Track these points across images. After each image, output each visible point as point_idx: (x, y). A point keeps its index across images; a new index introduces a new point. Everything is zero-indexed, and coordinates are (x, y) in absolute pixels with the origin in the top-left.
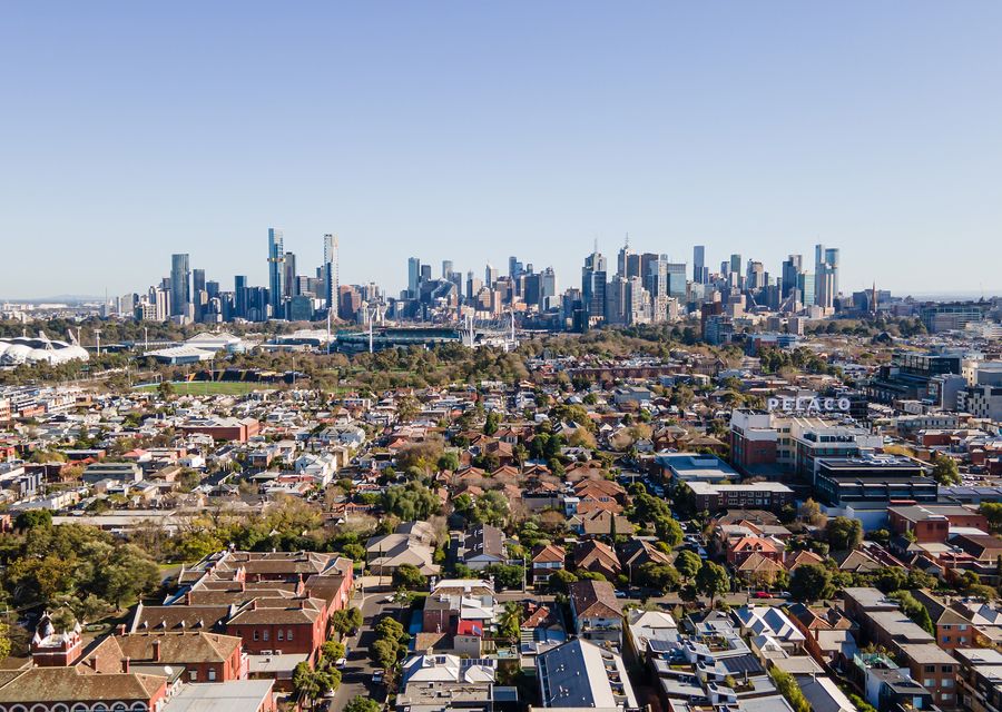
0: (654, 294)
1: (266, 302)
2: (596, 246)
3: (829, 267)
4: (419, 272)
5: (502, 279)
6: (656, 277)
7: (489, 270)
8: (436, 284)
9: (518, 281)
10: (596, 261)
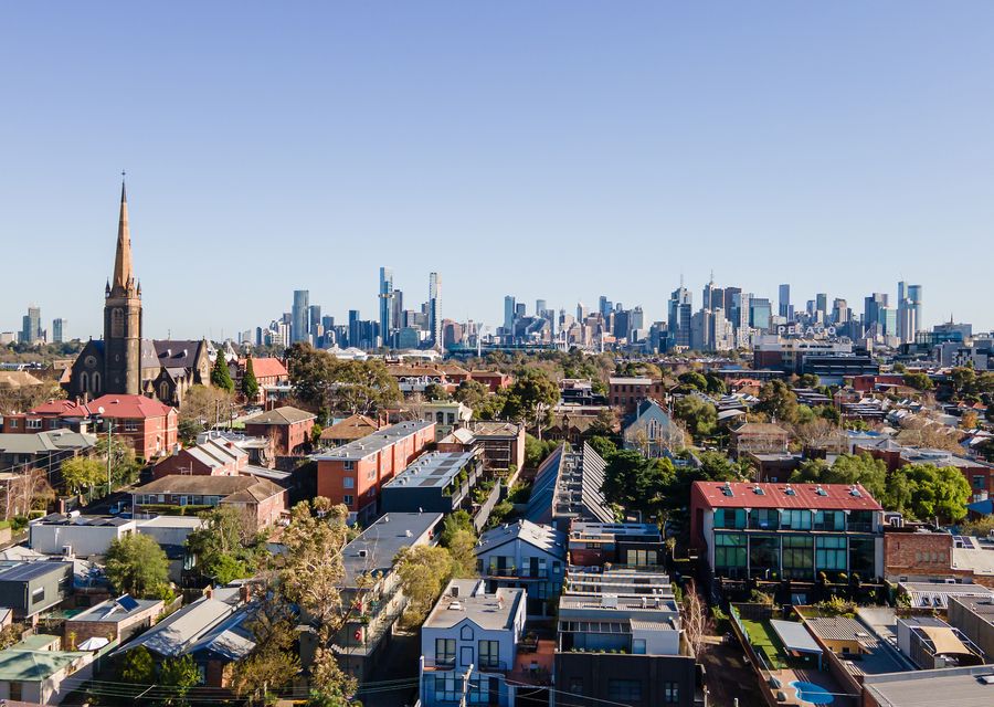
0: (737, 324)
1: (377, 334)
2: (682, 281)
3: (910, 302)
4: (514, 309)
5: (593, 315)
6: (739, 309)
7: (580, 309)
8: (530, 320)
9: (608, 319)
10: (682, 295)
